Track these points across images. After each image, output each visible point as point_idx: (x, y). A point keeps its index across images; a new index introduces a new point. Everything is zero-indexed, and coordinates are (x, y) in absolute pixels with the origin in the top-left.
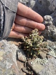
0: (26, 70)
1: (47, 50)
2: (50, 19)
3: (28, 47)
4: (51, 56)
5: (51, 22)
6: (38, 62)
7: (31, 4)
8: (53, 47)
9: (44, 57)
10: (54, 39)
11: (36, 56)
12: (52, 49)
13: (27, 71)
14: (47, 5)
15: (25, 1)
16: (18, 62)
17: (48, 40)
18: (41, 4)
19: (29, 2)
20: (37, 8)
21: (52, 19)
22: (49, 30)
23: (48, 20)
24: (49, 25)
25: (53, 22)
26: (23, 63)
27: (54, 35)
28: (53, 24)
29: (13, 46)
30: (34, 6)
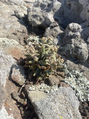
0: (18, 97)
1: (63, 75)
2: (79, 29)
3: (30, 62)
4: (67, 84)
5: (78, 34)
6: (41, 88)
7: (54, 7)
8: (75, 72)
9: (53, 83)
10: (78, 61)
11: (43, 80)
12: (72, 76)
13: (19, 99)
14: (78, 10)
15: (46, 2)
16: (10, 82)
17: (68, 61)
18: (70, 9)
19: (52, 3)
20: (63, 13)
21: (81, 30)
22: (73, 45)
23: (74, 31)
24: (75, 38)
25: (81, 33)
26: (17, 87)
27: (79, 53)
28: (82, 37)
29: (9, 57)
30: (58, 11)
